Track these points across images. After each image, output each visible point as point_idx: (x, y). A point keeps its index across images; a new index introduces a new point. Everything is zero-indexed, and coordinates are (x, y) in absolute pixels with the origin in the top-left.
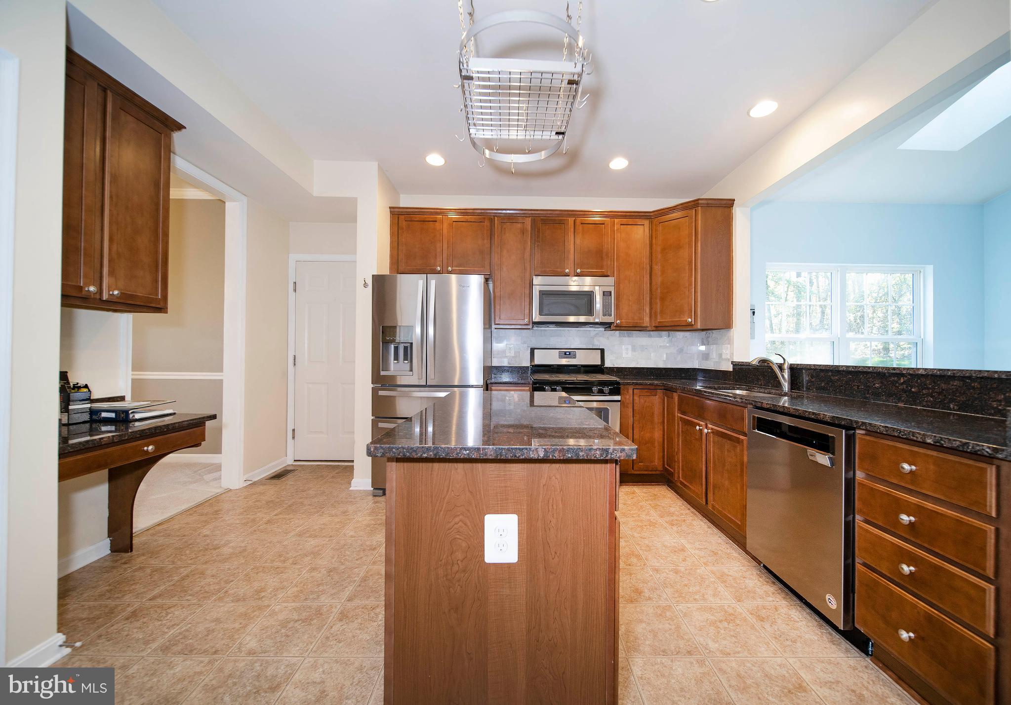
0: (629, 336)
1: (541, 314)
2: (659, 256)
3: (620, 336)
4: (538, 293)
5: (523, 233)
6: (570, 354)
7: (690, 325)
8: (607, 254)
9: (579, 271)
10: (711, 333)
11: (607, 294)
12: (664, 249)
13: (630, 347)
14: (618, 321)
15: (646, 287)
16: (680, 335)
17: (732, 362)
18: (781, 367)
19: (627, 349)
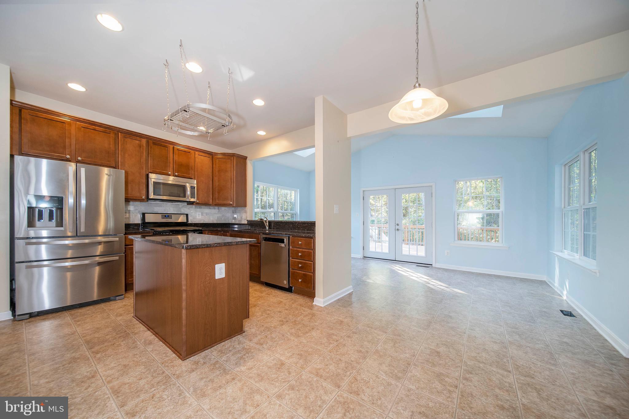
0: (200, 208)
1: (154, 194)
2: (217, 173)
3: (195, 208)
4: (152, 183)
5: (140, 147)
6: (168, 217)
7: (231, 205)
8: (191, 168)
9: (176, 174)
10: (237, 209)
11: (192, 188)
12: (219, 171)
13: (200, 213)
14: (198, 201)
15: (211, 186)
16: (223, 208)
17: (247, 220)
18: (266, 221)
19: (199, 214)
